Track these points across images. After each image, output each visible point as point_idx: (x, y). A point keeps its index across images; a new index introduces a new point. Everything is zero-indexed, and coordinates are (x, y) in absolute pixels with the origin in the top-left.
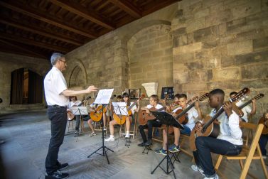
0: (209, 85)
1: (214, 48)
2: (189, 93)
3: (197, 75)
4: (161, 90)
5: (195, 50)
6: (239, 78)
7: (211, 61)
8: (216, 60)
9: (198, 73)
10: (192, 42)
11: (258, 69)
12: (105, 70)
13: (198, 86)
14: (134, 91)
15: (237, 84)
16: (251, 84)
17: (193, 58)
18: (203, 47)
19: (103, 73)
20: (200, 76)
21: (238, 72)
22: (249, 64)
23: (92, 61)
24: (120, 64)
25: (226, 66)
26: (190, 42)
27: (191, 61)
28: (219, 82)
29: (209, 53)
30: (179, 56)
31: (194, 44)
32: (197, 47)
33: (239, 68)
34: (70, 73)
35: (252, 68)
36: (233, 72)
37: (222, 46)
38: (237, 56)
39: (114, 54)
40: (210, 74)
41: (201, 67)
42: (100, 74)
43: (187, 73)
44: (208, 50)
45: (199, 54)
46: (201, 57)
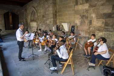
0: (90, 27)
1: (94, 8)
2: (81, 31)
3: (85, 22)
4: (71, 27)
5: (85, 8)
6: (103, 26)
7: (92, 15)
8: (94, 15)
9: (85, 21)
10: (84, 3)
11: (113, 22)
12: (45, 14)
13: (85, 28)
14: (59, 26)
15: (102, 29)
16: (108, 30)
17: (84, 12)
18: (89, 7)
19: (45, 16)
20: (86, 23)
21: (103, 23)
22: (109, 19)
23: (40, 9)
24: (52, 12)
25: (98, 19)
26: (83, 3)
27: (83, 14)
28: (94, 27)
29: (91, 10)
30: (77, 10)
31: (85, 5)
32: (86, 6)
33: (104, 20)
34: (31, 14)
35: (110, 21)
36: (101, 22)
37: (98, 7)
38: (104, 14)
39: (49, 6)
40: (91, 22)
41: (87, 18)
42: (43, 16)
43: (81, 20)
44: (91, 8)
45: (87, 11)
46: (87, 12)
